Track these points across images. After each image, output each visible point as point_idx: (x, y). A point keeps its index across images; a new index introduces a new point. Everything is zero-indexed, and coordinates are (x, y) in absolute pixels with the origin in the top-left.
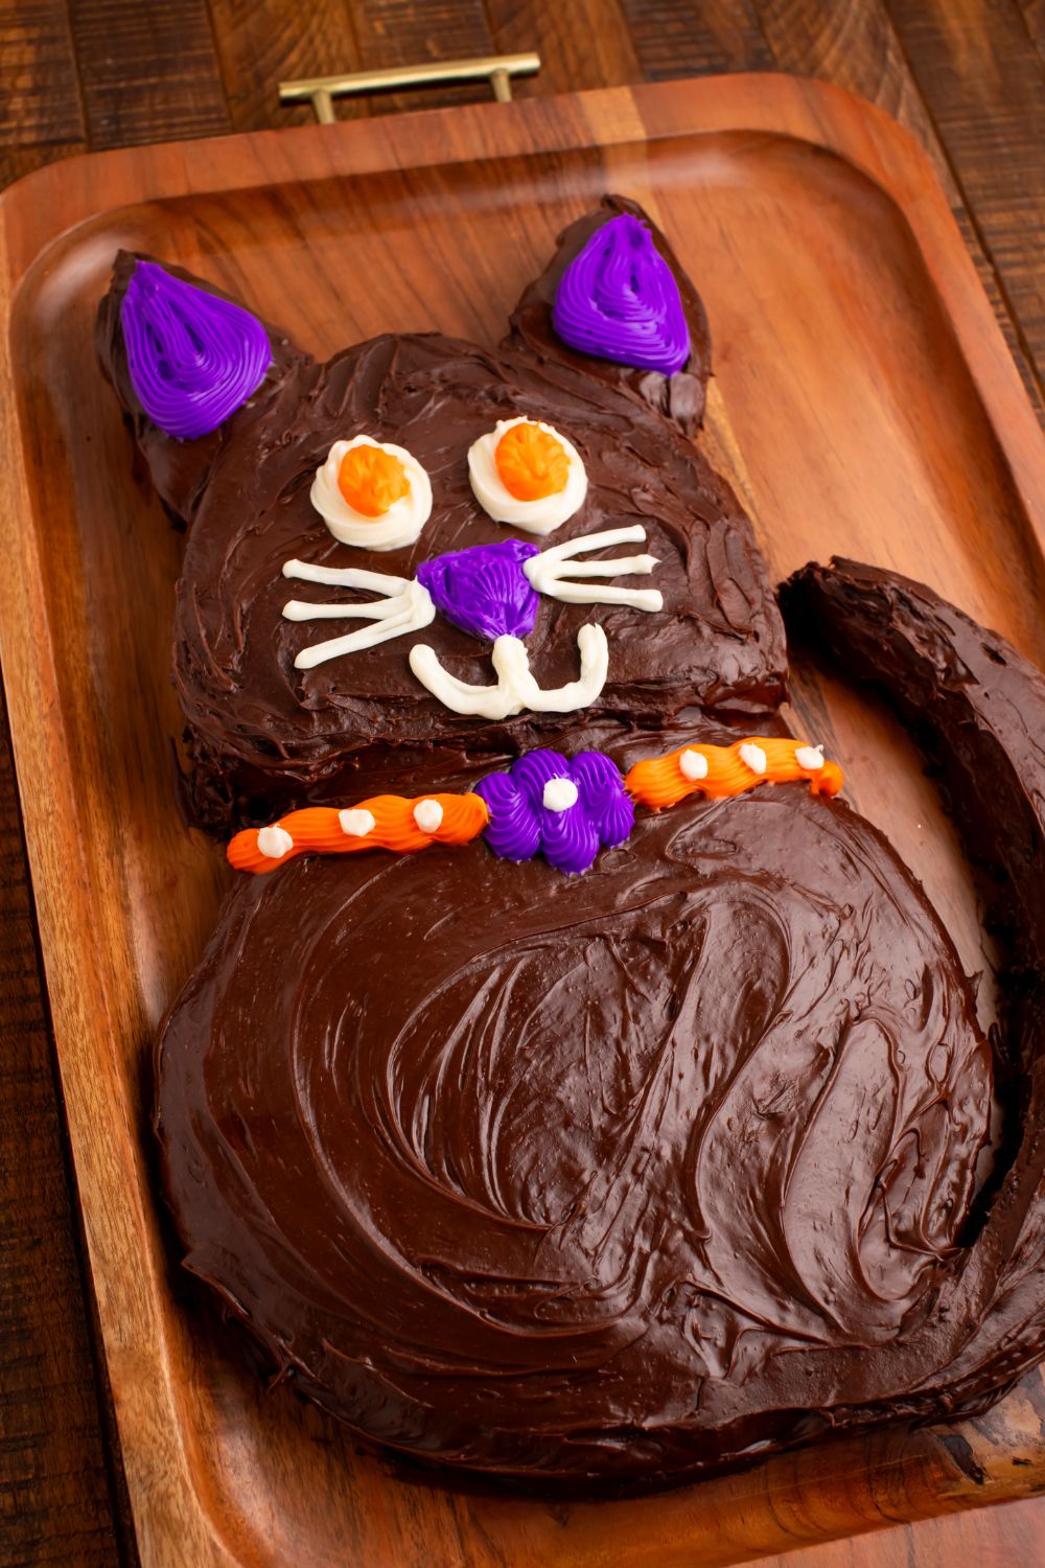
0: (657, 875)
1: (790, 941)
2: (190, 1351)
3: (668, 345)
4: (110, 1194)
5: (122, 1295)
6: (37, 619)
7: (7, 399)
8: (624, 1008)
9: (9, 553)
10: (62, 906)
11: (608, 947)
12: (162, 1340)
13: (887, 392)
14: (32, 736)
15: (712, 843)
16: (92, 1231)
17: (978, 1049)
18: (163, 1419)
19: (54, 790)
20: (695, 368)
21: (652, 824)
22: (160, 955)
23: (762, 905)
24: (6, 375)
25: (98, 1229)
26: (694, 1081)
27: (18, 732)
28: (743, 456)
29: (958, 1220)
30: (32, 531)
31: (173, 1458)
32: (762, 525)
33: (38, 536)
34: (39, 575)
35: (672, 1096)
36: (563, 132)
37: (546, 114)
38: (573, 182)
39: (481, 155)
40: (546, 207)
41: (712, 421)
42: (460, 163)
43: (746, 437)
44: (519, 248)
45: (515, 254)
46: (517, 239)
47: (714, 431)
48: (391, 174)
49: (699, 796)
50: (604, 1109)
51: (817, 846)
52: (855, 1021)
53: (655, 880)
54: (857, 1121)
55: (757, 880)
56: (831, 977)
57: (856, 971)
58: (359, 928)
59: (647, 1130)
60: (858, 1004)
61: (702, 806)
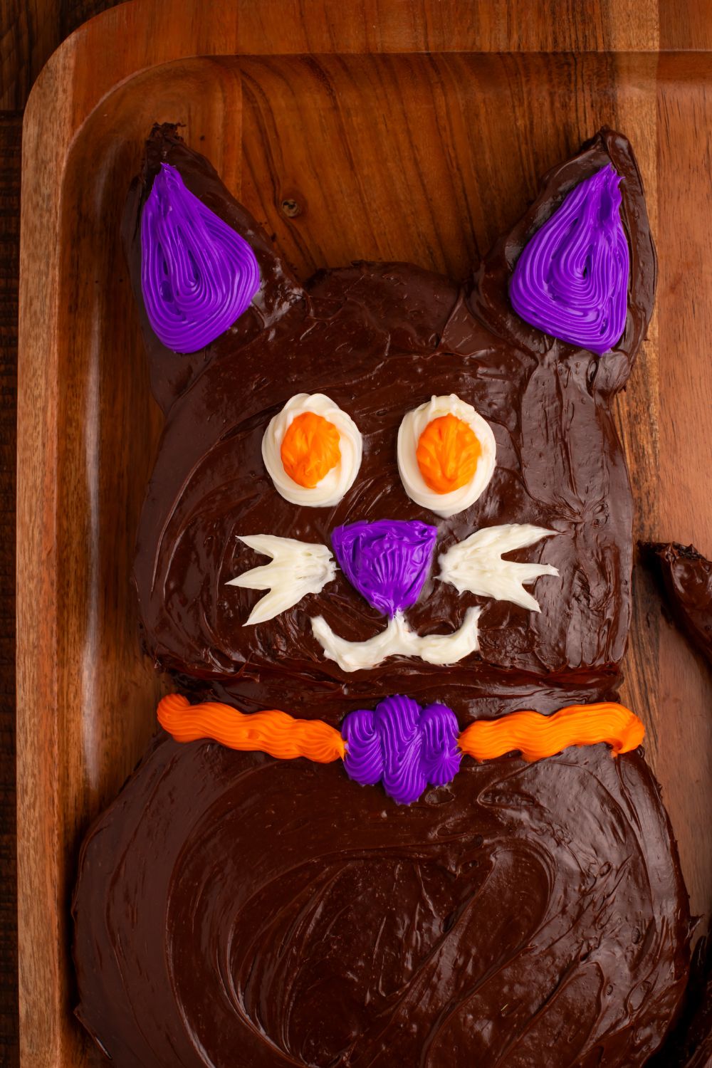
0: (465, 816)
3: (603, 332)
4: (38, 945)
5: (36, 1017)
6: (48, 474)
7: (52, 253)
8: (412, 919)
9: (34, 406)
10: (34, 724)
11: (412, 869)
12: (58, 1052)
15: (516, 796)
16: (23, 971)
19: (42, 626)
20: (626, 345)
21: (476, 770)
23: (539, 859)
24: (54, 228)
25: (26, 969)
26: (447, 983)
27: (21, 572)
28: (660, 394)
30: (56, 389)
32: (657, 468)
33: (60, 393)
34: (56, 431)
36: (584, 33)
37: (573, 9)
38: (586, 78)
39: (503, 48)
40: (556, 98)
41: (645, 355)
42: (482, 54)
43: (668, 377)
44: (522, 139)
45: (516, 144)
46: (522, 128)
47: (643, 366)
48: (418, 55)
49: (516, 754)
50: (377, 991)
51: (599, 808)
52: (582, 959)
53: (464, 820)
54: (559, 1033)
55: (542, 832)
56: (576, 922)
57: (596, 920)
58: (234, 811)
59: (404, 1013)
60: (589, 945)
61: (517, 762)
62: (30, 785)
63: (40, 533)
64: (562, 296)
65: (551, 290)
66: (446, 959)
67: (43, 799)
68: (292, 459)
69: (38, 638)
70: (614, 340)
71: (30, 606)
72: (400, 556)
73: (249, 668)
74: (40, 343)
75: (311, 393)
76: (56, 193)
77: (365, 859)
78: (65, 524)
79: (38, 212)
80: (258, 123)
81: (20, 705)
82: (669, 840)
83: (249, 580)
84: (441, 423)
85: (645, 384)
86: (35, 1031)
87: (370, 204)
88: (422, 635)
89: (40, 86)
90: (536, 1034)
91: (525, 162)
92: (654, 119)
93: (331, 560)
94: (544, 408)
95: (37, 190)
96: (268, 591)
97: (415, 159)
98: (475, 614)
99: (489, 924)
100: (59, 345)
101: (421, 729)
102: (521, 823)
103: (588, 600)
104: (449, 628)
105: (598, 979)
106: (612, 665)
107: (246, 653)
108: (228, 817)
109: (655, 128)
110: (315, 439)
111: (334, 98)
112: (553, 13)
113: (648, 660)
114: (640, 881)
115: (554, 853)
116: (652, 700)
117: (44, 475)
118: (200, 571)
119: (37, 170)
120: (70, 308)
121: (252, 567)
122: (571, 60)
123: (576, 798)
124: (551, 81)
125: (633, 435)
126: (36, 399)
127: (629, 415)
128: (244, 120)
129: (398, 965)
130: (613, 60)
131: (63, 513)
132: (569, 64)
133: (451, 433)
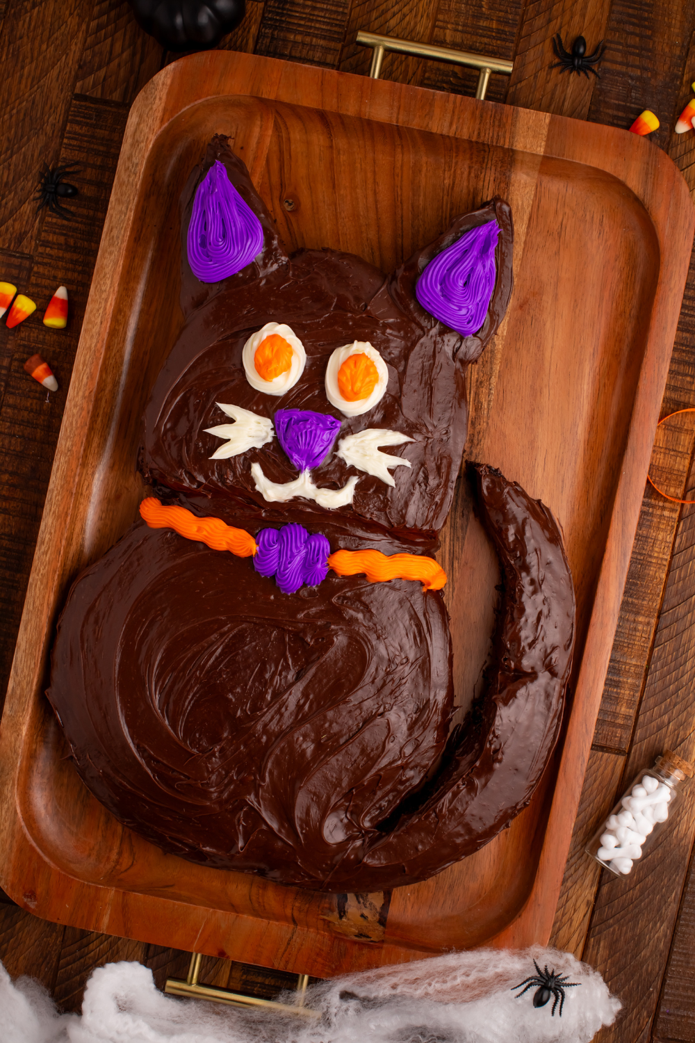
0: (323, 609)
2: (41, 721)
3: (469, 323)
4: (30, 645)
5: (18, 692)
6: (100, 342)
7: (132, 201)
8: (277, 667)
9: (100, 296)
10: (58, 500)
12: (28, 718)
13: (597, 363)
15: (357, 602)
16: (16, 659)
17: (434, 746)
18: (15, 752)
21: (335, 582)
22: (99, 531)
23: (364, 645)
24: (136, 185)
25: (19, 659)
26: (291, 714)
28: (499, 372)
29: (380, 819)
30: (116, 289)
31: (13, 769)
32: (488, 418)
33: (118, 291)
34: (111, 315)
35: (278, 716)
36: (498, 133)
37: (495, 116)
38: (494, 162)
39: (445, 132)
40: (473, 171)
41: (494, 344)
42: (431, 133)
43: (507, 362)
44: (445, 192)
45: (441, 195)
46: (447, 185)
47: (492, 351)
48: (390, 125)
49: (363, 576)
50: (245, 710)
51: (408, 622)
52: (379, 715)
53: (321, 611)
54: (355, 761)
55: (369, 629)
56: (379, 690)
57: (392, 692)
58: (177, 577)
59: (259, 727)
60: (385, 708)
61: (362, 581)
62: (47, 539)
63: (88, 378)
64: (448, 296)
65: (442, 290)
66: (293, 698)
67: (53, 549)
68: (261, 361)
69: (72, 445)
70: (475, 329)
71: (72, 423)
72: (315, 434)
73: (206, 488)
74: (113, 257)
75: (280, 323)
76: (142, 164)
77: (255, 623)
78: (104, 376)
79: (128, 173)
80: (280, 146)
81: (51, 486)
82: (448, 652)
83: (218, 431)
84: (357, 358)
85: (491, 363)
86: (16, 701)
87: (340, 213)
88: (319, 487)
89: (145, 92)
90: (340, 758)
91: (444, 207)
92: (532, 197)
93: (272, 429)
94: (423, 362)
95: (130, 158)
96: (229, 440)
97: (375, 191)
98: (354, 481)
99: (325, 681)
101: (306, 547)
102: (357, 620)
103: (426, 486)
104: (336, 486)
105: (386, 730)
106: (433, 531)
107: (206, 477)
108: (173, 580)
110: (277, 351)
111: (332, 141)
112: (482, 116)
113: (458, 538)
114: (425, 673)
115: (374, 643)
116: (456, 564)
117: (98, 342)
118: (189, 420)
119: (132, 145)
120: (135, 239)
121: (222, 423)
122: (487, 149)
123: (395, 612)
124: (471, 159)
125: (477, 394)
126: (102, 292)
127: (477, 381)
128: (271, 142)
129: (262, 695)
131: (104, 368)
132: (485, 151)
133: (362, 365)
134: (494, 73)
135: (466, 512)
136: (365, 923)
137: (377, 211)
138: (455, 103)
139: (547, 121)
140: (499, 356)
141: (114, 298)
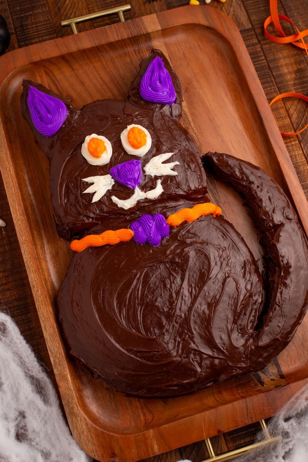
0: (176, 244)
1: (210, 259)
2: (75, 371)
3: (170, 97)
4: (52, 336)
5: (57, 361)
8: (170, 280)
9: (6, 170)
10: (31, 265)
11: (166, 265)
12: (68, 371)
13: (230, 97)
14: (19, 220)
15: (189, 234)
16: (49, 346)
17: (258, 281)
18: (70, 390)
19: (26, 234)
20: (178, 101)
21: (175, 231)
22: (57, 272)
23: (203, 250)
25: (50, 346)
26: (188, 297)
27: (15, 220)
28: (192, 120)
29: (255, 325)
30: (12, 164)
31: (73, 399)
32: (199, 140)
33: (13, 165)
34: (15, 176)
35: (183, 302)
36: (139, 30)
37: (134, 25)
38: (143, 43)
39: (117, 39)
42: (112, 42)
43: (193, 114)
44: (130, 64)
45: (129, 66)
46: (129, 61)
47: (185, 114)
48: (93, 48)
49: (186, 222)
50: (167, 307)
51: (216, 232)
52: (227, 277)
53: (176, 246)
54: (229, 303)
55: (201, 243)
56: (221, 267)
57: (227, 265)
58: (104, 265)
59: (178, 311)
60: (228, 273)
61: (186, 225)
62: (35, 284)
63: (18, 206)
65: (152, 89)
67: (40, 287)
68: (92, 150)
69: (26, 238)
70: (174, 99)
71: (20, 229)
72: (132, 169)
73: (96, 219)
74: (3, 152)
78: (25, 203)
80: (51, 80)
81: (25, 260)
83: (89, 190)
85: (187, 118)
86: (59, 366)
87: (91, 92)
88: (145, 192)
90: (221, 305)
91: (133, 70)
92: (166, 49)
93: (112, 178)
94: (160, 122)
96: (96, 192)
97: (101, 78)
98: (159, 182)
99: (195, 275)
100: (9, 152)
101: (154, 221)
102: (193, 241)
103: (191, 169)
104: (153, 187)
105: (234, 283)
107: (94, 213)
108: (103, 268)
109: (166, 52)
111: (72, 67)
112: (128, 27)
113: (215, 193)
114: (236, 250)
115: (207, 247)
116: (220, 204)
117: (15, 189)
118: (73, 194)
120: (9, 142)
121: (88, 187)
122: (137, 39)
124: (133, 46)
126: (6, 168)
128: (47, 80)
129: (171, 296)
130: (149, 36)
131: (23, 200)
132: (137, 40)
133: (136, 131)
134: (125, 12)
135: (212, 181)
136: (275, 382)
137: (106, 85)
138: (115, 27)
139: (155, 16)
140: (188, 114)
141: (13, 167)
